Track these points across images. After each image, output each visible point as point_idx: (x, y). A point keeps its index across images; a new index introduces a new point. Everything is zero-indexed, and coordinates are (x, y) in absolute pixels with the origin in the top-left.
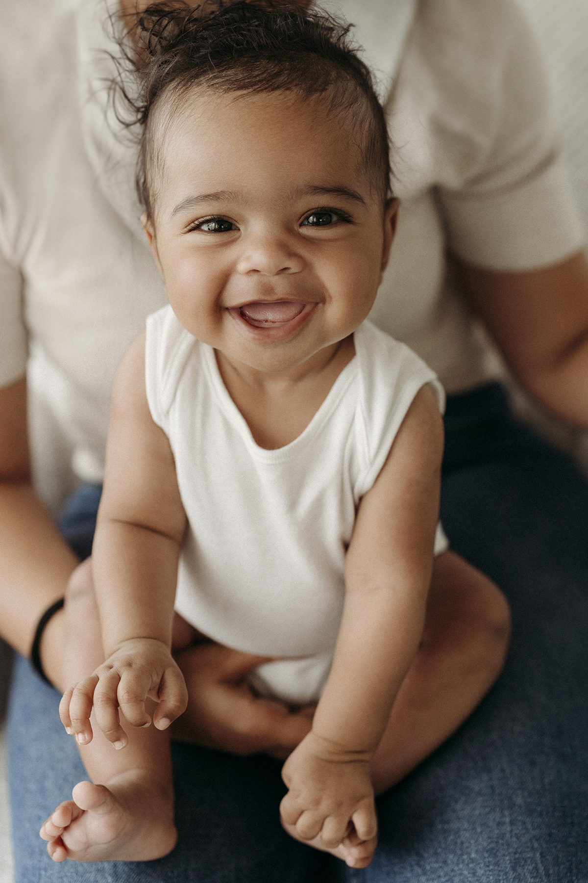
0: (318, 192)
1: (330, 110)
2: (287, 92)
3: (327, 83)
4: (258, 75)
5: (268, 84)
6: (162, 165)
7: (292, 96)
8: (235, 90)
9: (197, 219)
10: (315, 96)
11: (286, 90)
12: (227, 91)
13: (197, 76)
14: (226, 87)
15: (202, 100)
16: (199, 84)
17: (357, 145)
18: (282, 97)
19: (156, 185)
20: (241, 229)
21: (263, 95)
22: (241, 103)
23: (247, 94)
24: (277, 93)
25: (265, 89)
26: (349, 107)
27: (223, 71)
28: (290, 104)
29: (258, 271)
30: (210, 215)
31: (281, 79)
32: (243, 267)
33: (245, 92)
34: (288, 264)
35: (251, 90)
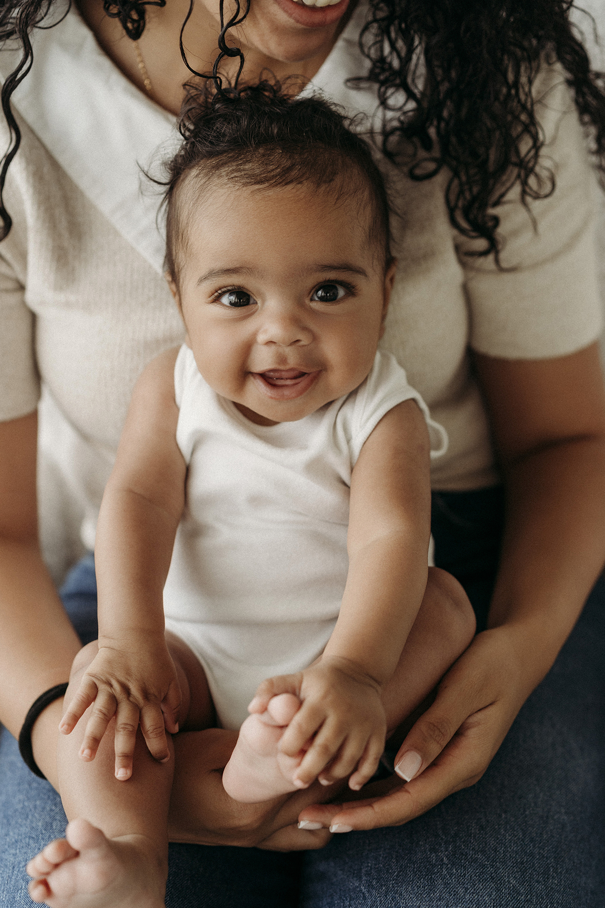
0: (326, 270)
1: (337, 199)
2: (300, 186)
3: (334, 173)
4: (273, 170)
5: (283, 178)
6: (186, 242)
7: (304, 189)
8: (253, 184)
9: (220, 289)
10: (323, 188)
11: (298, 184)
12: (245, 185)
13: (217, 167)
14: (244, 181)
15: (222, 191)
16: (220, 176)
17: (361, 227)
18: (294, 190)
19: (181, 258)
20: (258, 302)
21: (278, 189)
22: (258, 197)
23: (264, 189)
24: (290, 187)
25: (279, 183)
26: (353, 195)
27: (241, 164)
28: (302, 196)
29: (274, 343)
30: (231, 286)
31: (293, 174)
32: (262, 338)
33: (261, 186)
34: (300, 336)
35: (267, 184)
